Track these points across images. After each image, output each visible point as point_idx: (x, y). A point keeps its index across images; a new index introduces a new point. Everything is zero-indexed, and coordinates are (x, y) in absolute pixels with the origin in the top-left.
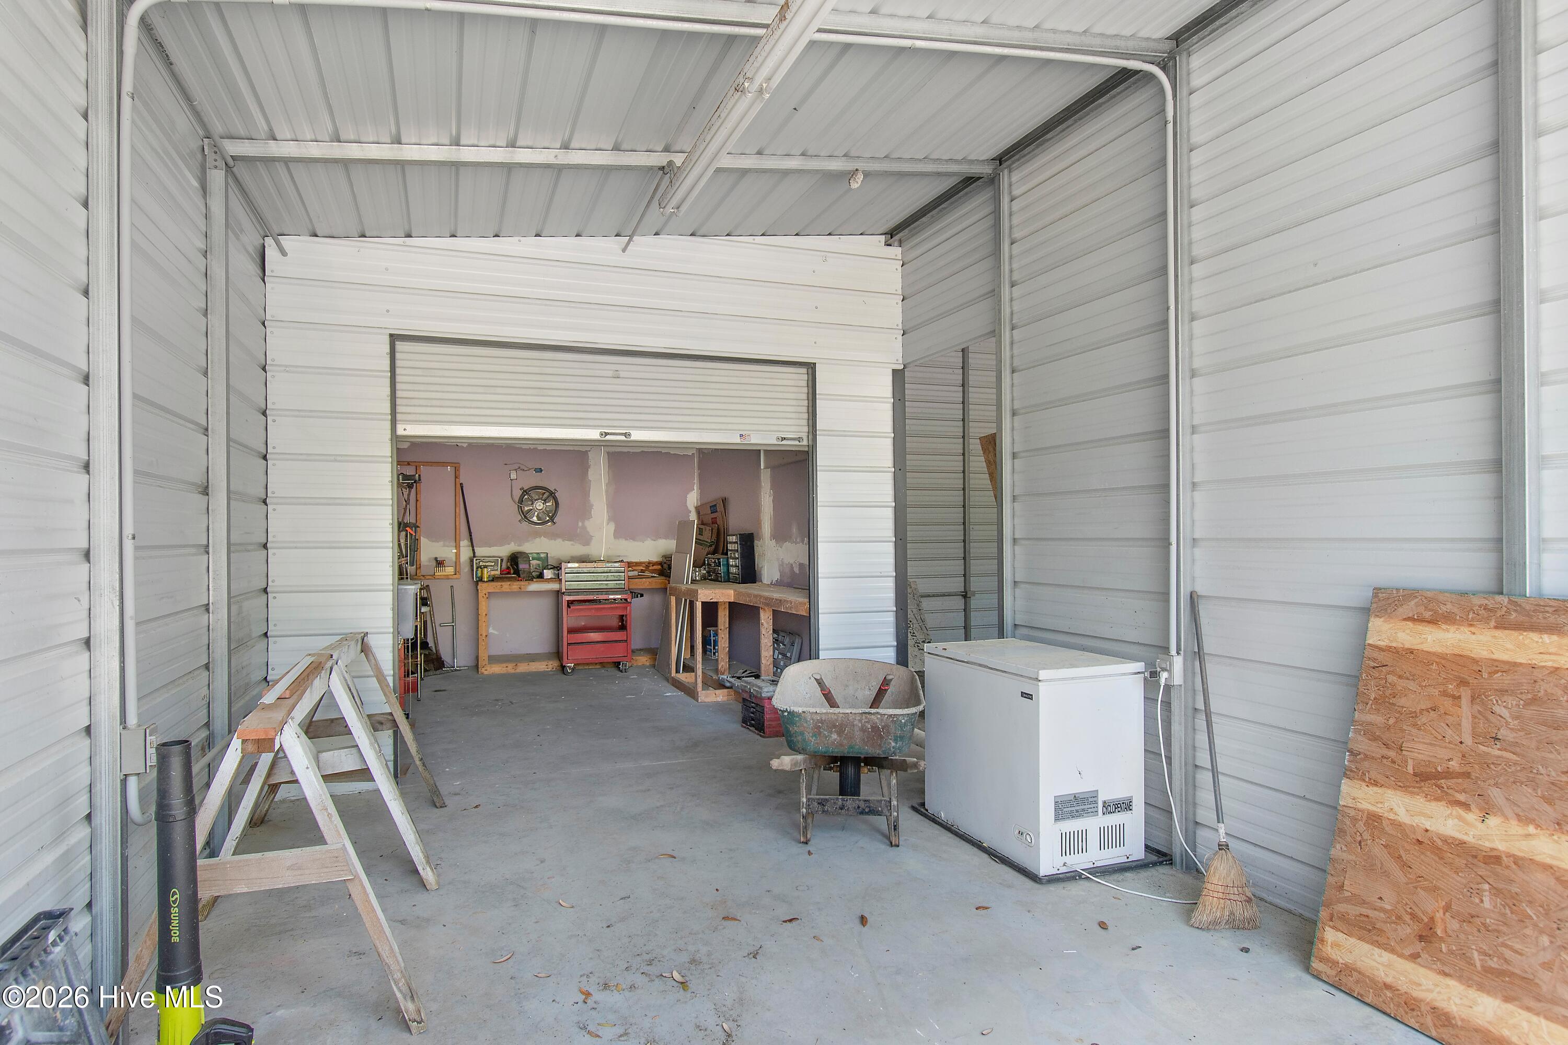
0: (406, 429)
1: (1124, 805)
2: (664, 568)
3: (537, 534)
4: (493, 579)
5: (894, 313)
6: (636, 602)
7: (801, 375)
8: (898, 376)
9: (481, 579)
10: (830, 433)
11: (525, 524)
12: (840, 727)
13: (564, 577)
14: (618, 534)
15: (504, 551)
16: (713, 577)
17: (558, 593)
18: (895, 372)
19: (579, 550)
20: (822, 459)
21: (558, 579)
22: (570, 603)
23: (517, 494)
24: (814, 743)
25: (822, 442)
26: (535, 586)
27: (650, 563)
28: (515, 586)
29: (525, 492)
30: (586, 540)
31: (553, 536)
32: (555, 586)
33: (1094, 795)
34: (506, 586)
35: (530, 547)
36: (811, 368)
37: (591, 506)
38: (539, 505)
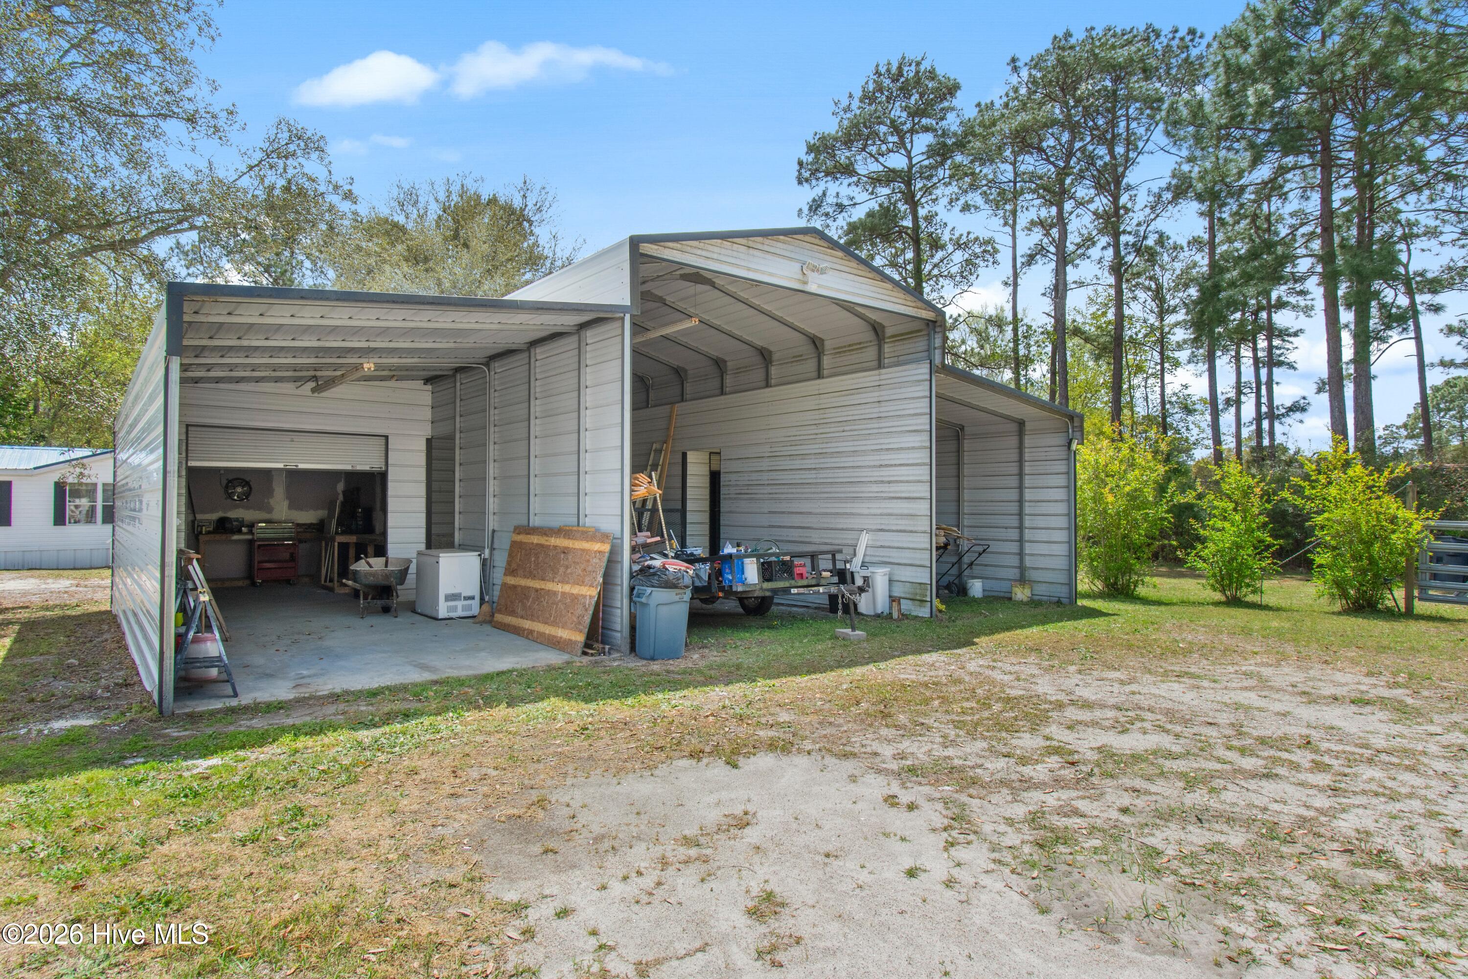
0: (192, 464)
1: (473, 598)
2: (320, 527)
3: (237, 507)
4: (209, 533)
5: (428, 414)
6: (302, 546)
7: (383, 440)
8: (429, 441)
9: (201, 533)
10: (394, 465)
11: (229, 500)
12: (374, 574)
13: (254, 530)
14: (290, 507)
15: (215, 516)
16: (347, 531)
17: (251, 542)
18: (428, 440)
19: (266, 516)
20: (390, 477)
21: (251, 532)
22: (259, 546)
23: (224, 482)
24: (364, 581)
25: (390, 468)
26: (236, 537)
27: (311, 524)
28: (224, 537)
29: (230, 481)
30: (270, 510)
31: (247, 508)
32: (249, 537)
33: (460, 594)
34: (218, 537)
35: (232, 514)
36: (387, 437)
37: (273, 490)
38: (239, 490)
